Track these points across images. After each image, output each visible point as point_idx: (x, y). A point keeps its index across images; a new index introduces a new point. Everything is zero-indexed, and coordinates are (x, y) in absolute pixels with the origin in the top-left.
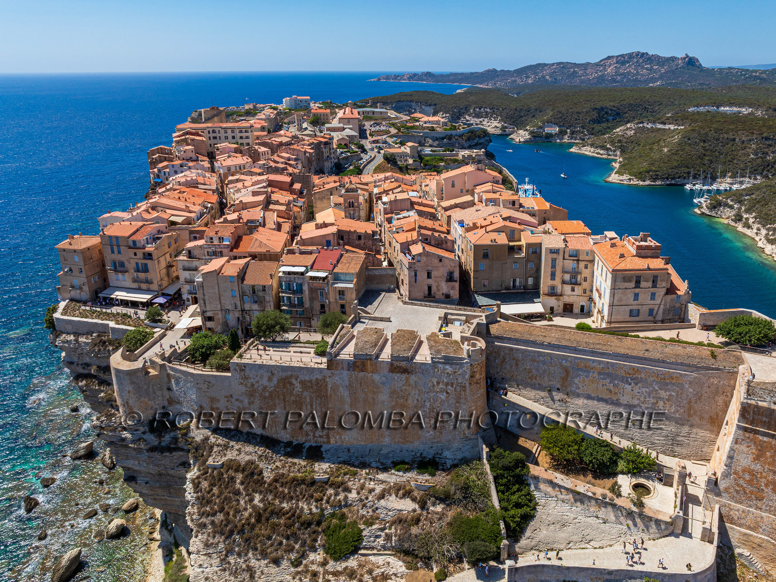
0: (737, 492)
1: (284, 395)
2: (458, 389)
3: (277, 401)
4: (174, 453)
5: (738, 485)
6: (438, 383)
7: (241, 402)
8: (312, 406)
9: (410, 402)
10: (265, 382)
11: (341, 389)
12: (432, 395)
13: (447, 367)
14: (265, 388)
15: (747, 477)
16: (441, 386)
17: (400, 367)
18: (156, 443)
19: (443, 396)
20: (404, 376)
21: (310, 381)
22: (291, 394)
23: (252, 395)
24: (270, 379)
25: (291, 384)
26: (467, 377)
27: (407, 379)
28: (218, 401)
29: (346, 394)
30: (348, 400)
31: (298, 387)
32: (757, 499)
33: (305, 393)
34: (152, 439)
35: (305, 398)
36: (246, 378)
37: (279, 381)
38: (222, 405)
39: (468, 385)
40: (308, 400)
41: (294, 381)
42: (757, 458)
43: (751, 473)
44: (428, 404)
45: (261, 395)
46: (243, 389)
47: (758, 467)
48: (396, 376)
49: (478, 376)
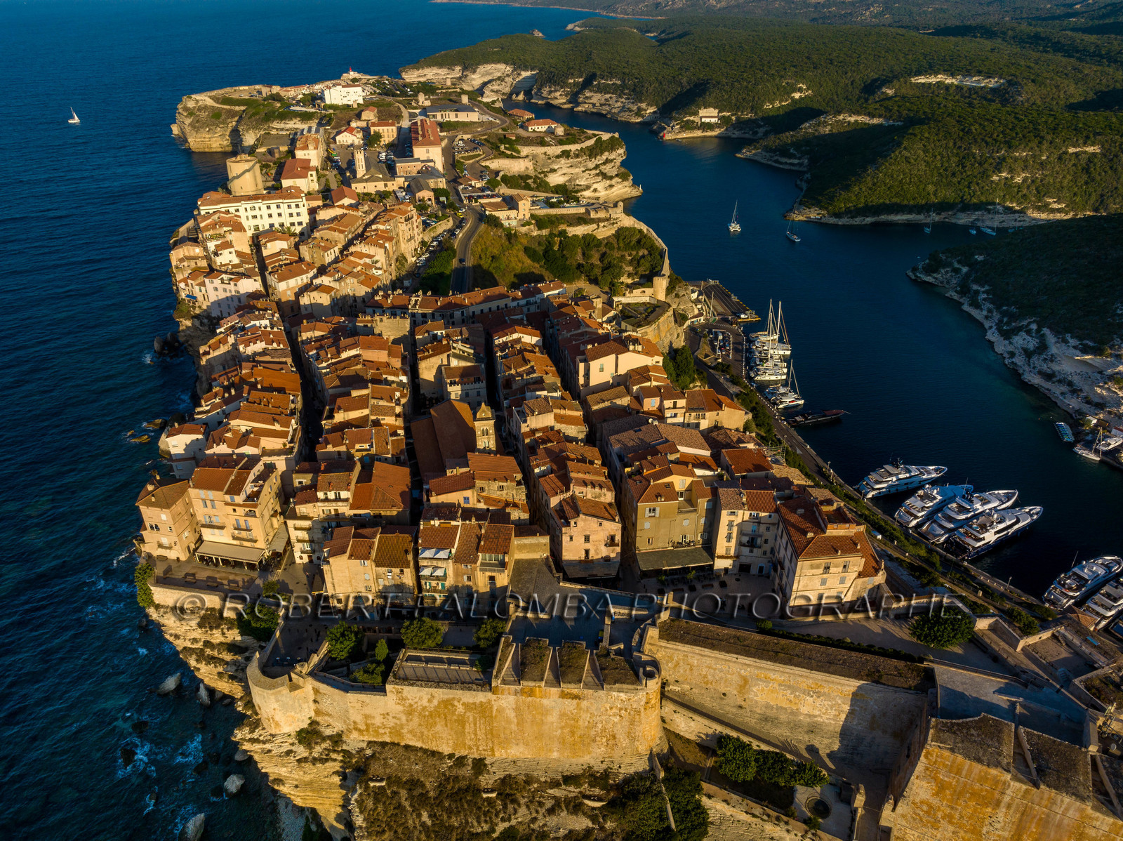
0: (914, 819)
1: (445, 715)
2: (632, 713)
3: (437, 719)
4: (327, 764)
5: (915, 813)
6: (611, 708)
7: (399, 719)
8: (475, 724)
9: (581, 723)
10: (425, 703)
11: (507, 711)
12: (604, 717)
13: (622, 694)
14: (424, 708)
15: (925, 808)
16: (614, 710)
17: (570, 694)
18: (306, 754)
19: (617, 719)
20: (575, 702)
21: (474, 704)
22: (453, 713)
23: (410, 714)
24: (430, 701)
25: (453, 705)
26: (642, 703)
27: (578, 704)
28: (374, 717)
29: (512, 715)
30: (515, 721)
31: (460, 709)
32: (932, 828)
33: (468, 714)
34: (302, 751)
35: (468, 717)
36: (404, 699)
37: (439, 703)
38: (378, 721)
39: (642, 710)
40: (471, 719)
41: (456, 703)
42: (936, 794)
43: (930, 806)
44: (600, 726)
45: (420, 714)
46: (400, 708)
47: (935, 802)
48: (568, 702)
49: (653, 702)
